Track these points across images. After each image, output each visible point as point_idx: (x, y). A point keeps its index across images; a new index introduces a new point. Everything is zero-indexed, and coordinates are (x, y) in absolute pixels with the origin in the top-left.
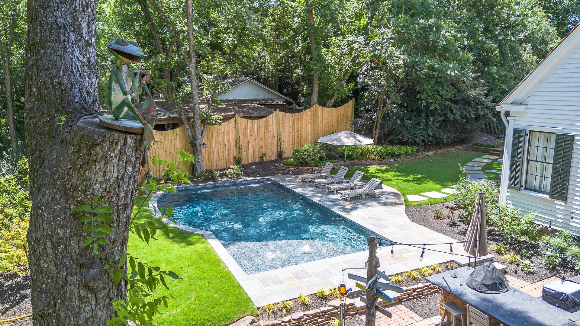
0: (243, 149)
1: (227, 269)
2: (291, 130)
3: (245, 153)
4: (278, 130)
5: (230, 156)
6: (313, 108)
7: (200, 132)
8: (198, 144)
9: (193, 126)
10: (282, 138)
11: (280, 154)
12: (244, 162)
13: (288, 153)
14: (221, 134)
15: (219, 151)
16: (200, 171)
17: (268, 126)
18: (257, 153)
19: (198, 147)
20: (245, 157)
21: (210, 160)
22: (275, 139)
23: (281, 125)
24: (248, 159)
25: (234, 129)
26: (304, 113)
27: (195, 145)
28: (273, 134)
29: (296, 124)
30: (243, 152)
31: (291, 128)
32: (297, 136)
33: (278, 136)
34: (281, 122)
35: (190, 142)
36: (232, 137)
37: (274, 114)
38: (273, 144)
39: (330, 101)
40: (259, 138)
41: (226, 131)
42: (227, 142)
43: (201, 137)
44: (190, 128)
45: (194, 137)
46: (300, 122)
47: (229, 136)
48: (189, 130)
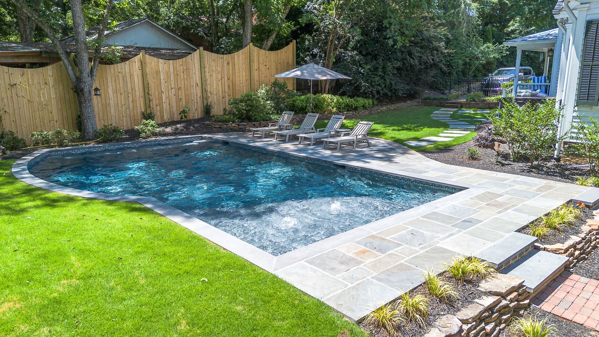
0: (154, 101)
1: (225, 251)
2: (220, 78)
3: (158, 108)
4: (203, 76)
5: (135, 112)
6: (246, 50)
7: (88, 70)
8: (86, 90)
9: (76, 63)
10: (209, 88)
11: (207, 110)
13: (217, 111)
14: (121, 79)
15: (120, 105)
16: (91, 132)
17: (188, 69)
18: (175, 109)
19: (86, 95)
20: (158, 113)
21: (105, 116)
22: (199, 90)
23: (207, 70)
24: (162, 117)
25: (140, 72)
26: (235, 55)
27: (82, 90)
28: (196, 81)
29: (225, 69)
30: (155, 106)
31: (219, 75)
32: (229, 86)
33: (204, 85)
34: (206, 65)
35: (72, 86)
36: (138, 83)
37: (196, 54)
38: (196, 95)
39: (267, 42)
40: (176, 87)
41: (128, 75)
42: (130, 91)
43: (90, 78)
44: (71, 66)
45: (79, 79)
46: (231, 67)
47: (132, 82)
48: (70, 68)
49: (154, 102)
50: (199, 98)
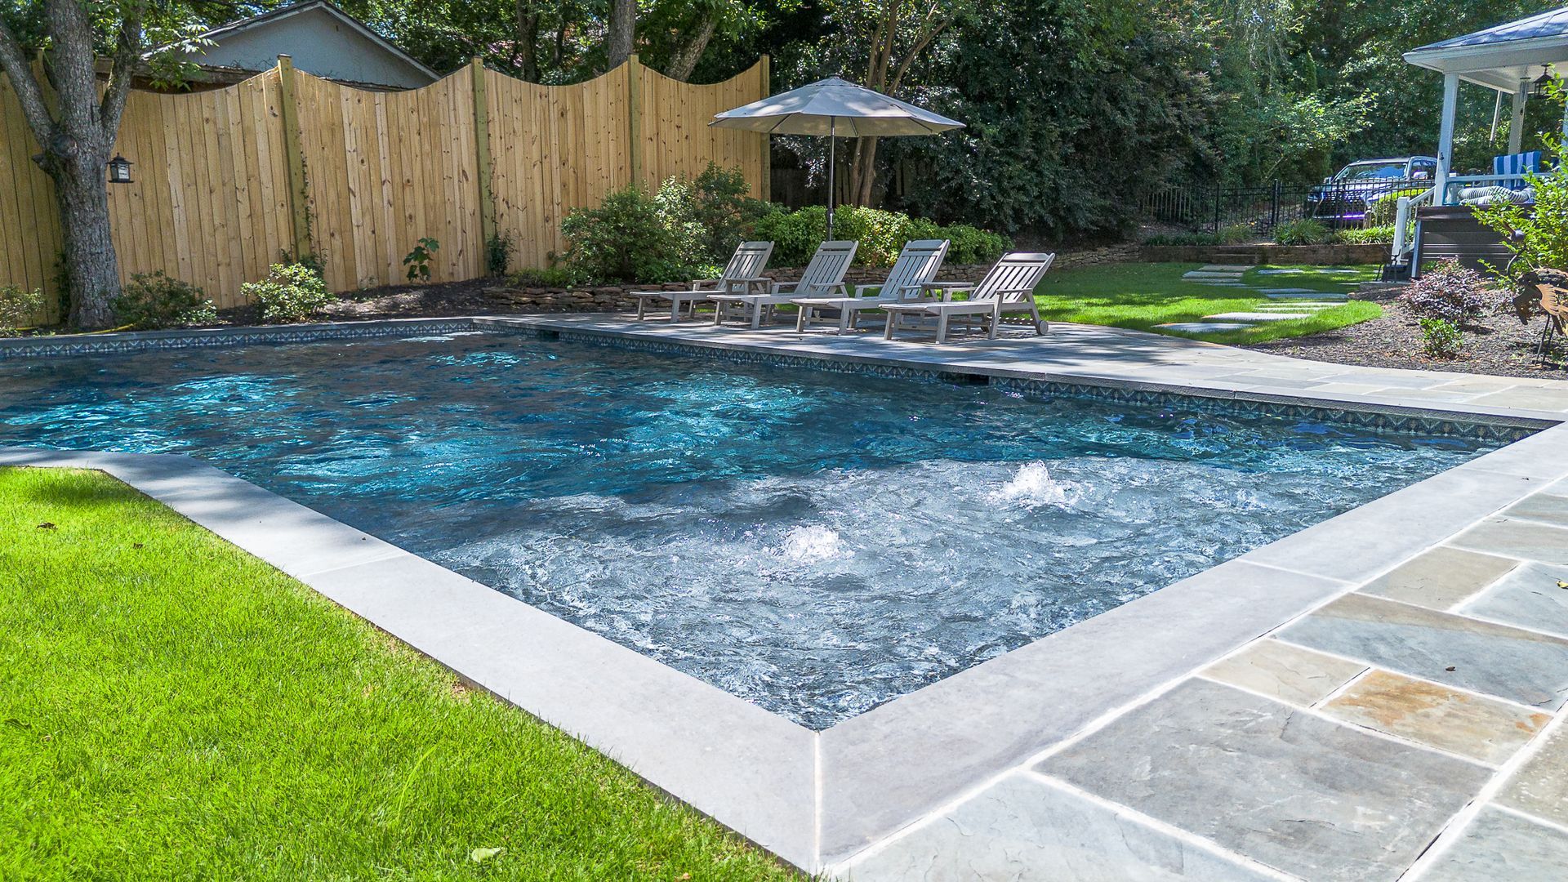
0: (323, 219)
2: (536, 156)
3: (337, 242)
4: (483, 152)
5: (260, 251)
6: (618, 74)
7: (92, 105)
8: (83, 162)
9: (52, 78)
10: (500, 187)
11: (496, 255)
12: (334, 282)
13: (526, 258)
14: (211, 141)
15: (206, 226)
17: (434, 125)
18: (391, 248)
19: (85, 182)
20: (337, 259)
21: (157, 261)
22: (469, 190)
23: (495, 129)
24: (350, 271)
25: (276, 124)
27: (68, 162)
28: (460, 164)
29: (554, 130)
30: (325, 237)
31: (535, 149)
32: (564, 185)
33: (485, 177)
34: (494, 114)
35: (37, 151)
37: (461, 79)
38: (462, 208)
39: (683, 55)
40: (397, 179)
41: (235, 130)
42: (241, 183)
43: (98, 126)
44: (35, 83)
45: (60, 130)
46: (570, 122)
47: (250, 153)
48: (30, 91)
49: (324, 224)
50: (468, 219)
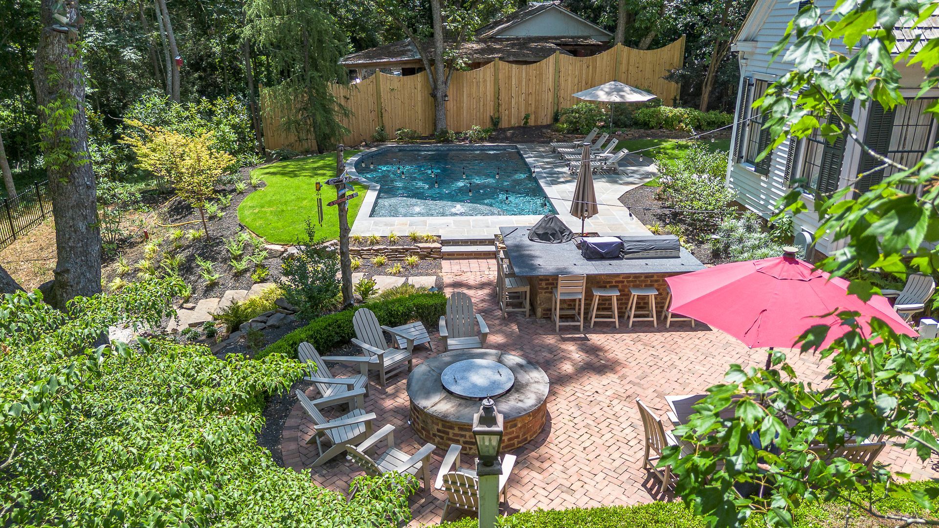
0: (503, 106)
2: (576, 82)
3: (507, 112)
4: (557, 81)
5: (485, 115)
6: (612, 50)
7: (443, 79)
8: (440, 95)
10: (562, 93)
12: (504, 124)
14: (475, 84)
15: (471, 108)
16: (440, 129)
17: (541, 74)
18: (521, 115)
19: (439, 100)
20: (506, 118)
22: (551, 95)
23: (562, 74)
24: (510, 121)
25: (493, 78)
26: (598, 56)
27: (437, 95)
28: (548, 86)
29: (584, 72)
30: (503, 111)
31: (576, 80)
33: (557, 90)
34: (562, 69)
35: (431, 92)
36: (490, 88)
37: (552, 59)
38: (547, 101)
40: (527, 92)
41: (481, 80)
42: (482, 96)
45: (436, 86)
46: (591, 69)
47: (485, 87)
48: (431, 77)
50: (549, 104)
